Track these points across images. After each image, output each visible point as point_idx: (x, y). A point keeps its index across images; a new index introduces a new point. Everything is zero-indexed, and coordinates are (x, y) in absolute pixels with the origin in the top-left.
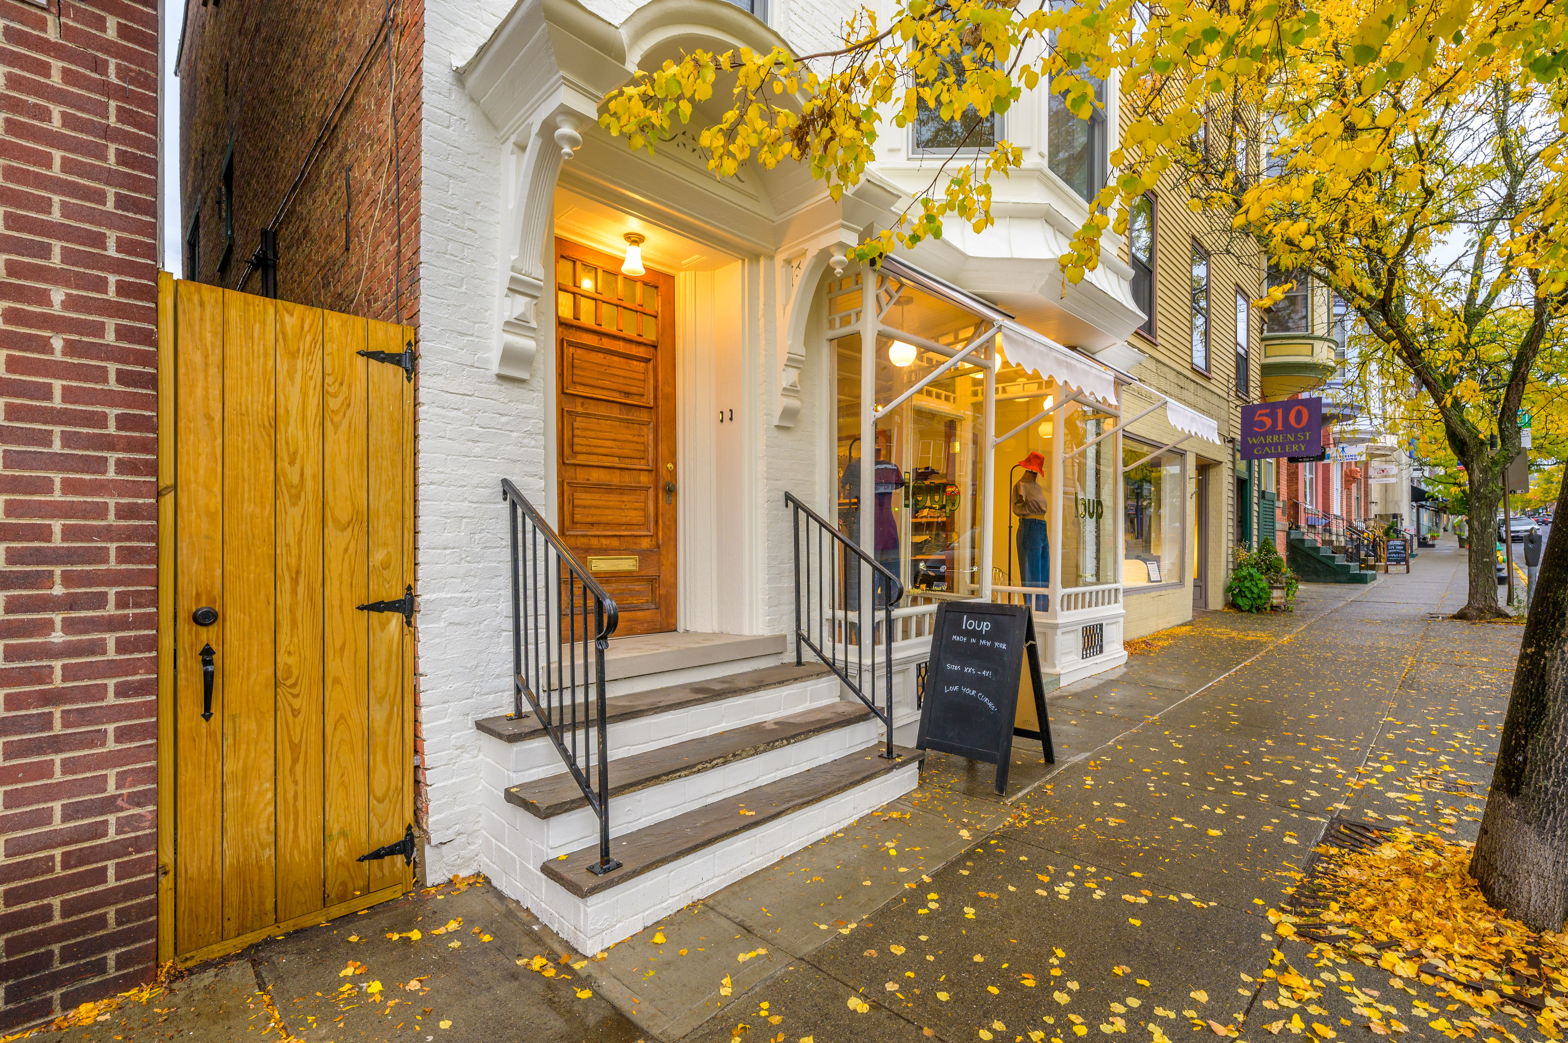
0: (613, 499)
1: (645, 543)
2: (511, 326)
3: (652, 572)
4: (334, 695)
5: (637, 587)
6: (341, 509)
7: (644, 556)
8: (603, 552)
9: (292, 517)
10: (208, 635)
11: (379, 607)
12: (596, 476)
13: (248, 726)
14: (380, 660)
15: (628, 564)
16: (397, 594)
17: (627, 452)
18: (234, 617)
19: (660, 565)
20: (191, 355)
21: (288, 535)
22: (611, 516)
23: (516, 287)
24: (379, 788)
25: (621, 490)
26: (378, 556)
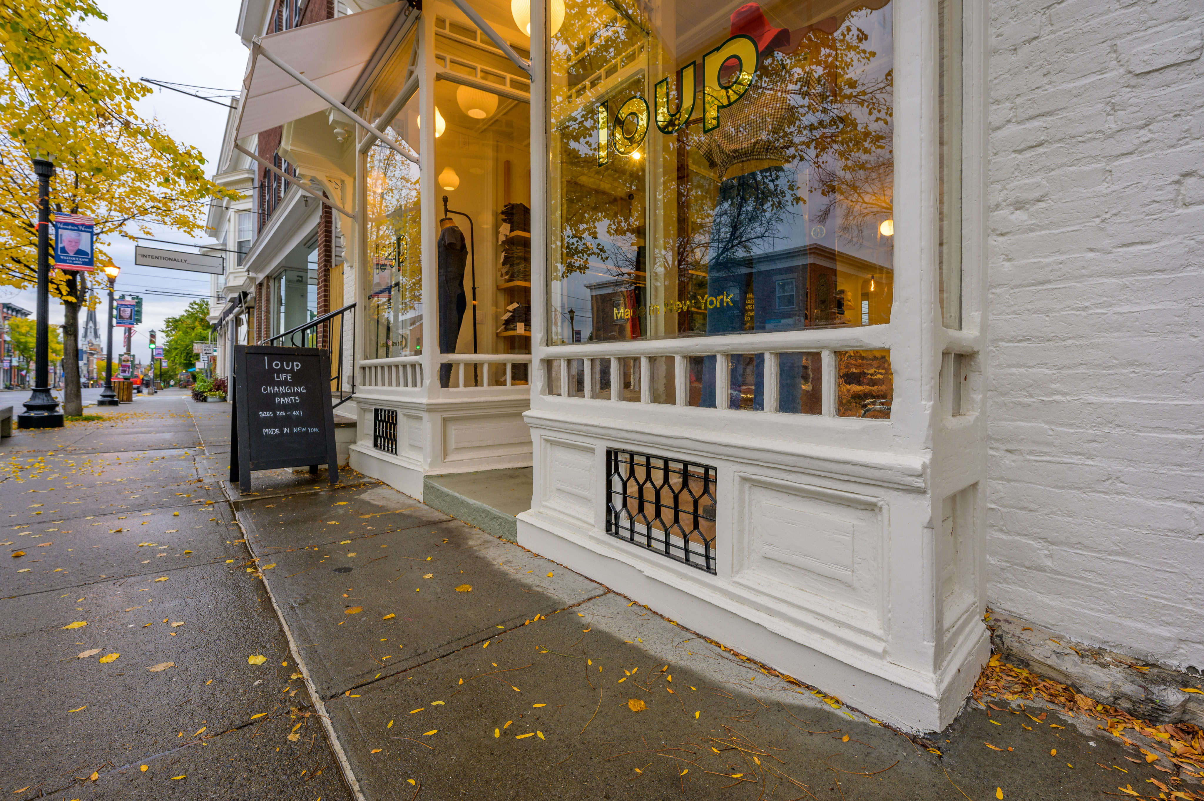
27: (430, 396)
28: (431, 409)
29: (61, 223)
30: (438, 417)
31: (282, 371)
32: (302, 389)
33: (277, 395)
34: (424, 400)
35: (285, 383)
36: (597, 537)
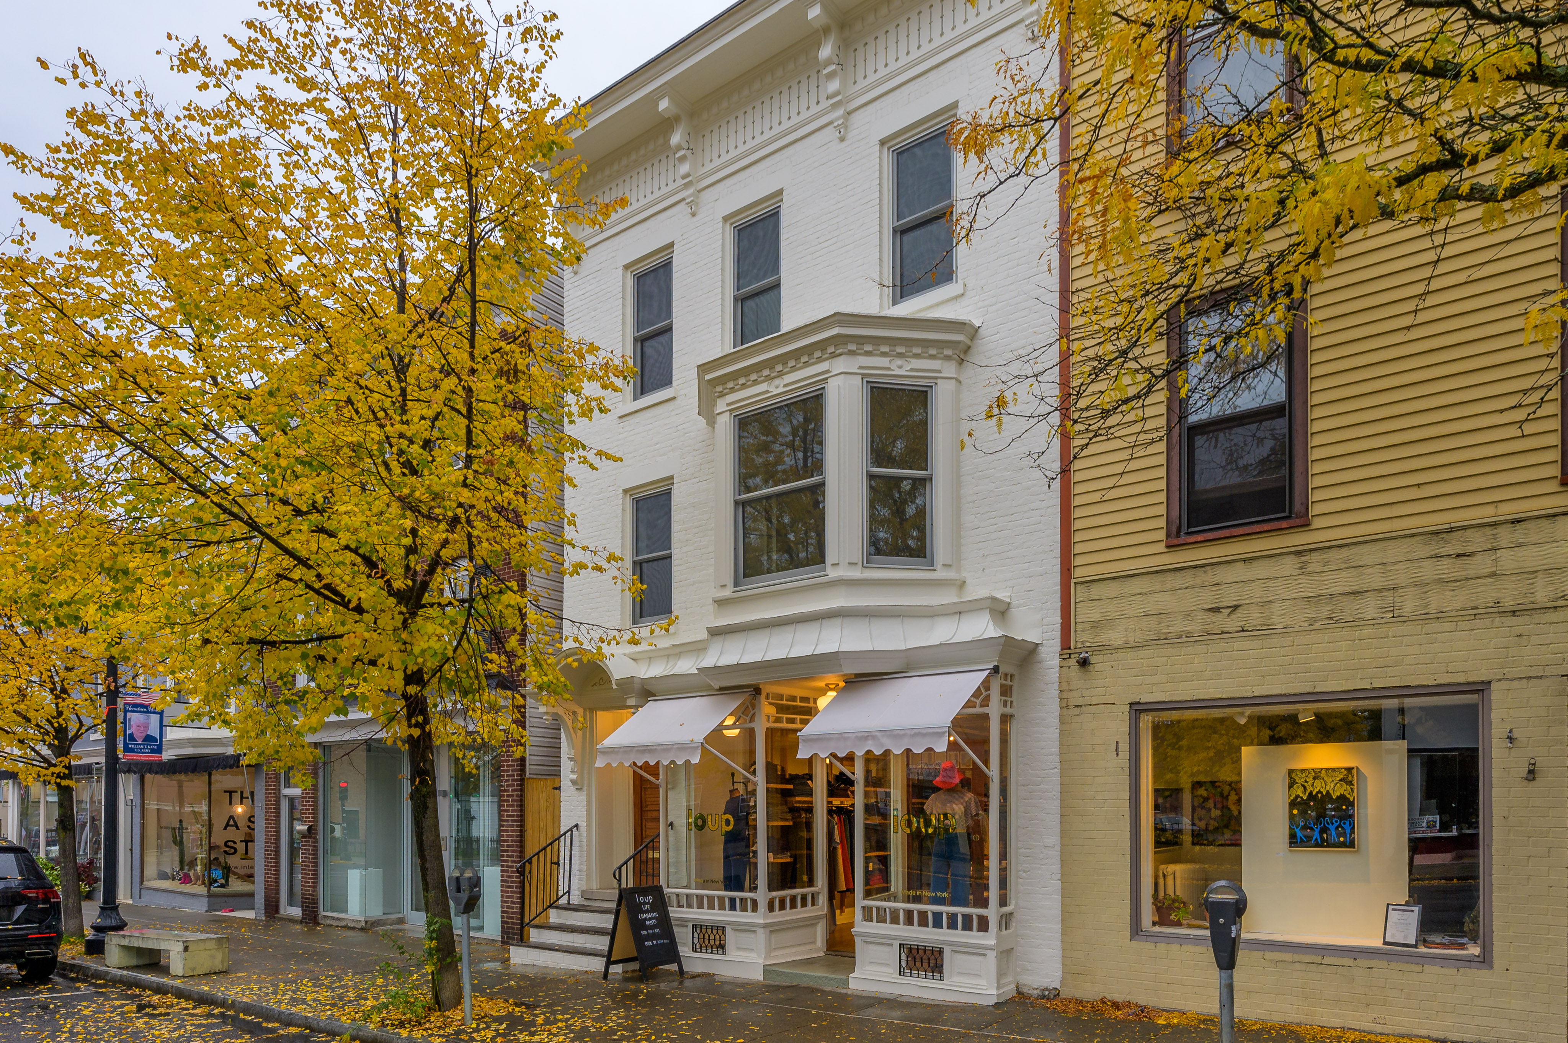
2: (571, 772)
20: (529, 797)
23: (570, 759)
27: (765, 917)
28: (766, 926)
29: (129, 704)
30: (768, 930)
31: (645, 903)
32: (655, 915)
33: (646, 919)
34: (762, 921)
35: (647, 912)
36: (895, 977)
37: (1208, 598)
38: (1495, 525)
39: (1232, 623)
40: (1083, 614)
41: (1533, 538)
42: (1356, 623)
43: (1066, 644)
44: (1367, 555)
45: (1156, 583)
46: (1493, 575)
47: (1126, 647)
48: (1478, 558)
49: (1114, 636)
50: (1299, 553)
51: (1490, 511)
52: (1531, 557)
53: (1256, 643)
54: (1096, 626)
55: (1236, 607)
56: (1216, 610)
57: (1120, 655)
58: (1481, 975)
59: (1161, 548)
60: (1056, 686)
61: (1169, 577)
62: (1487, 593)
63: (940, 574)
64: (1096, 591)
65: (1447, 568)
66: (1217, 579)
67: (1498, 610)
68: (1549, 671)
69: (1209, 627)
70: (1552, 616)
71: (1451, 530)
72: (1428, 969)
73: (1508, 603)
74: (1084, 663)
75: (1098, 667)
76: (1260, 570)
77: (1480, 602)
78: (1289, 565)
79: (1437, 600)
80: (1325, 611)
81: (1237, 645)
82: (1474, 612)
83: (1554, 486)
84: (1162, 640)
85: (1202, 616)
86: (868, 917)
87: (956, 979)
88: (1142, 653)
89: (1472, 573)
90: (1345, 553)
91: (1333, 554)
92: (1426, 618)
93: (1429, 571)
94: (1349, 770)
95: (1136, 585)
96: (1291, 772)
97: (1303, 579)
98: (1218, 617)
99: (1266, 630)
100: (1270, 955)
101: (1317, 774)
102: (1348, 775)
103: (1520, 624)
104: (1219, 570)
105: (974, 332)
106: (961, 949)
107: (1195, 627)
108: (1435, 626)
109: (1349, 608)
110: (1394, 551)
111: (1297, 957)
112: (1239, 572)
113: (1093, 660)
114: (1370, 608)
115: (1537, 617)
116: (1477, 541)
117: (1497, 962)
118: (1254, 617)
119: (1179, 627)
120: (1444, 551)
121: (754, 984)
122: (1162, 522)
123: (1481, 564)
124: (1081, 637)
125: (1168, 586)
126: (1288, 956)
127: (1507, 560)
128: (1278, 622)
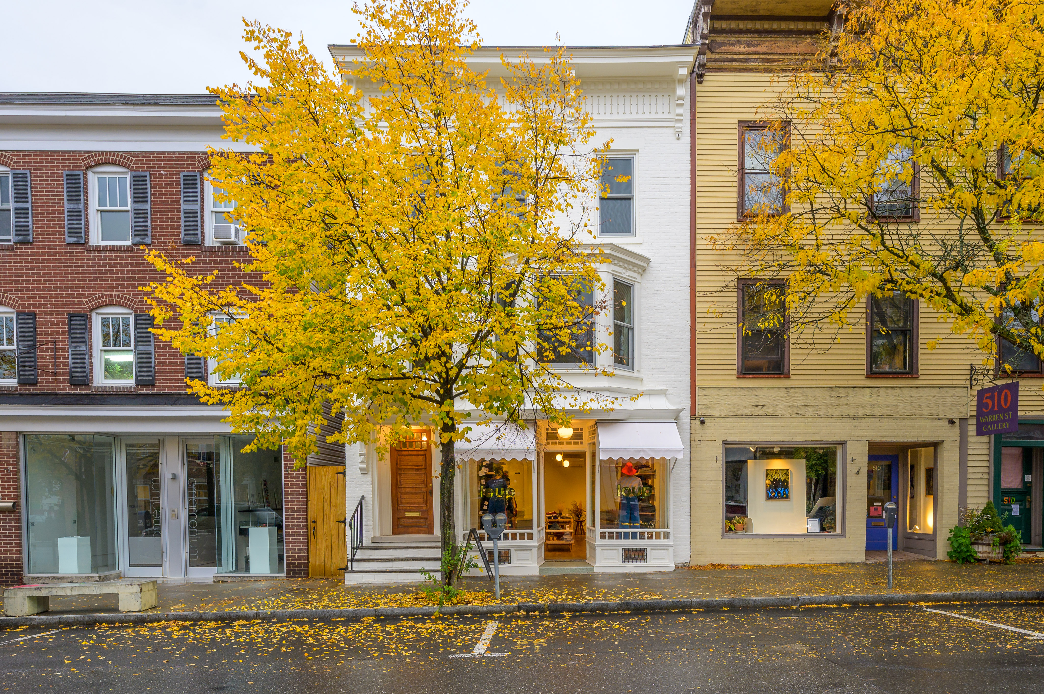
0: (413, 496)
1: (424, 508)
2: (361, 463)
3: (426, 517)
4: (333, 537)
5: (422, 521)
6: (333, 503)
7: (422, 512)
8: (410, 510)
9: (326, 504)
10: (314, 525)
11: (340, 522)
12: (408, 490)
13: (320, 541)
14: (340, 532)
15: (417, 514)
16: (343, 519)
17: (417, 482)
18: (317, 522)
19: (428, 514)
20: (311, 478)
21: (325, 508)
22: (412, 501)
23: (361, 455)
24: (341, 557)
25: (416, 493)
26: (340, 512)
27: (538, 542)
28: (538, 546)
34: (536, 544)
36: (621, 564)
37: (753, 401)
38: (848, 388)
39: (763, 412)
40: (700, 401)
41: (858, 394)
42: (806, 416)
43: (693, 413)
44: (809, 392)
45: (731, 392)
46: (847, 405)
47: (720, 417)
48: (843, 398)
49: (715, 412)
50: (786, 388)
51: (846, 382)
52: (858, 400)
53: (772, 421)
54: (707, 407)
55: (764, 406)
56: (757, 406)
57: (718, 420)
58: (842, 540)
59: (735, 377)
60: (689, 431)
61: (738, 390)
62: (846, 410)
63: (636, 374)
64: (707, 392)
65: (834, 400)
66: (757, 394)
67: (848, 416)
68: (863, 439)
69: (754, 413)
70: (864, 421)
71: (836, 387)
72: (827, 539)
73: (851, 414)
74: (703, 422)
75: (708, 424)
76: (773, 392)
77: (844, 414)
78: (783, 392)
79: (832, 411)
80: (795, 411)
81: (764, 420)
82: (842, 417)
83: (863, 378)
84: (735, 415)
85: (751, 408)
86: (603, 536)
87: (653, 561)
88: (727, 420)
89: (841, 403)
90: (802, 390)
91: (798, 390)
92: (828, 417)
93: (829, 400)
94: (788, 470)
95: (724, 392)
96: (767, 470)
97: (788, 398)
98: (757, 409)
99: (774, 416)
100: (776, 540)
101: (776, 471)
102: (787, 472)
103: (855, 422)
104: (758, 390)
105: (647, 260)
106: (654, 548)
107: (748, 412)
108: (831, 420)
109: (804, 411)
110: (818, 392)
111: (785, 539)
112: (765, 392)
113: (706, 421)
114: (810, 411)
115: (860, 420)
116: (843, 392)
117: (847, 535)
118: (770, 410)
119: (742, 411)
120: (833, 394)
121: (535, 576)
122: (735, 367)
123: (844, 401)
124: (700, 411)
125: (738, 394)
126: (782, 539)
127: (851, 400)
128: (779, 413)
